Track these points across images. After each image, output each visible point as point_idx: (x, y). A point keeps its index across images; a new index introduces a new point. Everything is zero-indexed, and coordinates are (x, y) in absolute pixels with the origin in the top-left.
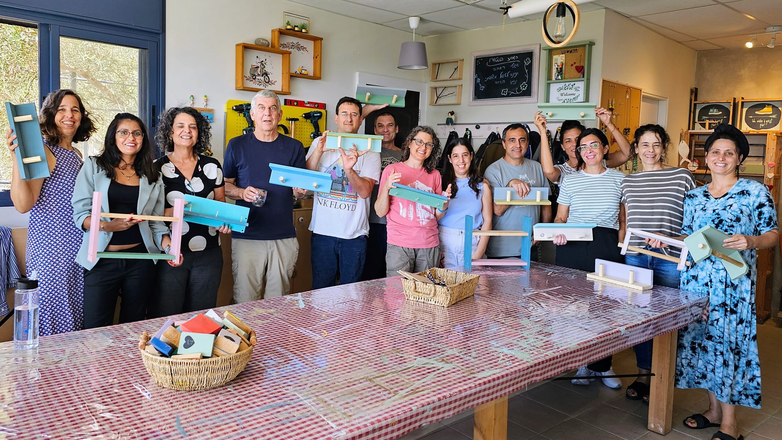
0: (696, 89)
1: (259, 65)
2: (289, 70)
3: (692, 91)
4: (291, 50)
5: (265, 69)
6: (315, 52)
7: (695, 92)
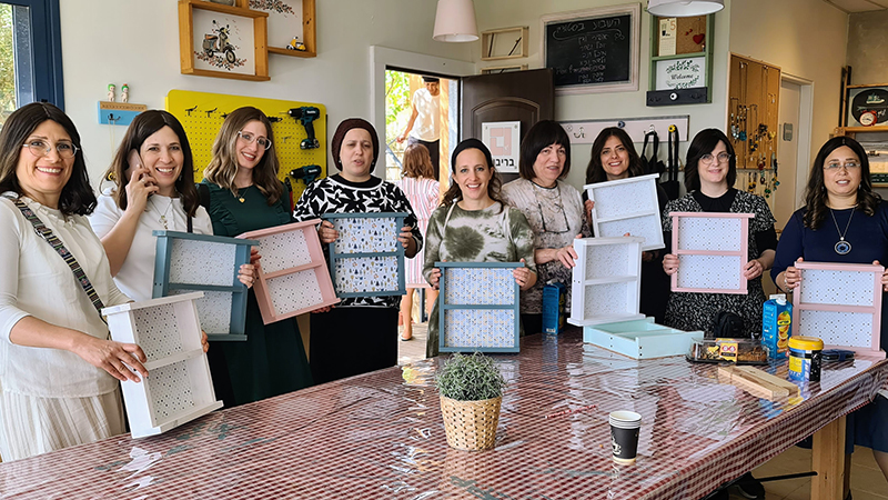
0: (850, 68)
1: (217, 34)
2: (266, 43)
3: (843, 71)
4: (267, 11)
5: (227, 41)
6: (305, 14)
7: (847, 73)
